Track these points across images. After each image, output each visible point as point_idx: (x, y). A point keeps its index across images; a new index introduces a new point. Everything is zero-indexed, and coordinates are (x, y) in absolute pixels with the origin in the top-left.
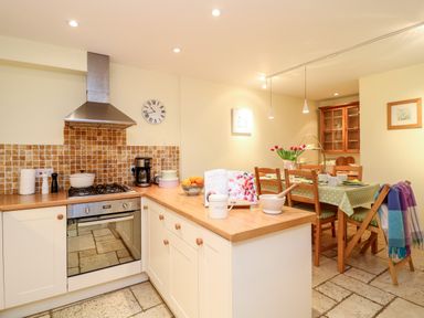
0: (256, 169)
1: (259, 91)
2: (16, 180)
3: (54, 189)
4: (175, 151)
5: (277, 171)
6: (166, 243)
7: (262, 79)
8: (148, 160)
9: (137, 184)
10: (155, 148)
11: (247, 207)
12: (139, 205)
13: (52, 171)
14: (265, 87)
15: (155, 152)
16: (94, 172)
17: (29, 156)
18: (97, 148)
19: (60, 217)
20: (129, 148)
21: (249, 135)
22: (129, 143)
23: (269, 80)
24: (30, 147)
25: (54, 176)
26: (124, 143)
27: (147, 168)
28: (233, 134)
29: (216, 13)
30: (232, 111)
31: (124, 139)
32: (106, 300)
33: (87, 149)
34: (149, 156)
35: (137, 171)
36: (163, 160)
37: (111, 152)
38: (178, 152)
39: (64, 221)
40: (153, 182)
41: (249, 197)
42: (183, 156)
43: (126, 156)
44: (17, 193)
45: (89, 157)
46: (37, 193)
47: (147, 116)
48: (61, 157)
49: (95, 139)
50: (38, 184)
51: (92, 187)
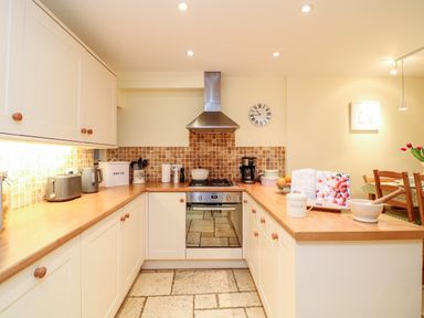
0: (376, 172)
1: (386, 77)
2: (160, 172)
3: (182, 180)
4: (280, 151)
5: (404, 176)
6: (256, 235)
7: (389, 63)
8: (252, 159)
9: (243, 180)
10: (261, 148)
11: (338, 211)
12: (241, 199)
13: (181, 166)
14: (394, 72)
15: (260, 152)
16: (210, 168)
17: (168, 155)
18: (211, 149)
19: (182, 201)
20: (237, 148)
21: (376, 132)
22: (237, 145)
23: (399, 62)
24: (168, 149)
25: (182, 170)
26: (233, 145)
27: (251, 167)
28: (351, 131)
29: (306, 9)
30: (350, 106)
31: (234, 141)
32: (213, 273)
33: (206, 149)
34: (254, 155)
35: (243, 168)
36: (268, 160)
37: (223, 152)
38: (284, 152)
39: (184, 204)
40: (257, 180)
41: (340, 200)
42: (288, 156)
43: (235, 156)
44: (160, 182)
45: (206, 156)
46: (172, 182)
47: (253, 119)
48: (187, 156)
49: (210, 141)
50: (172, 176)
51: (206, 181)
